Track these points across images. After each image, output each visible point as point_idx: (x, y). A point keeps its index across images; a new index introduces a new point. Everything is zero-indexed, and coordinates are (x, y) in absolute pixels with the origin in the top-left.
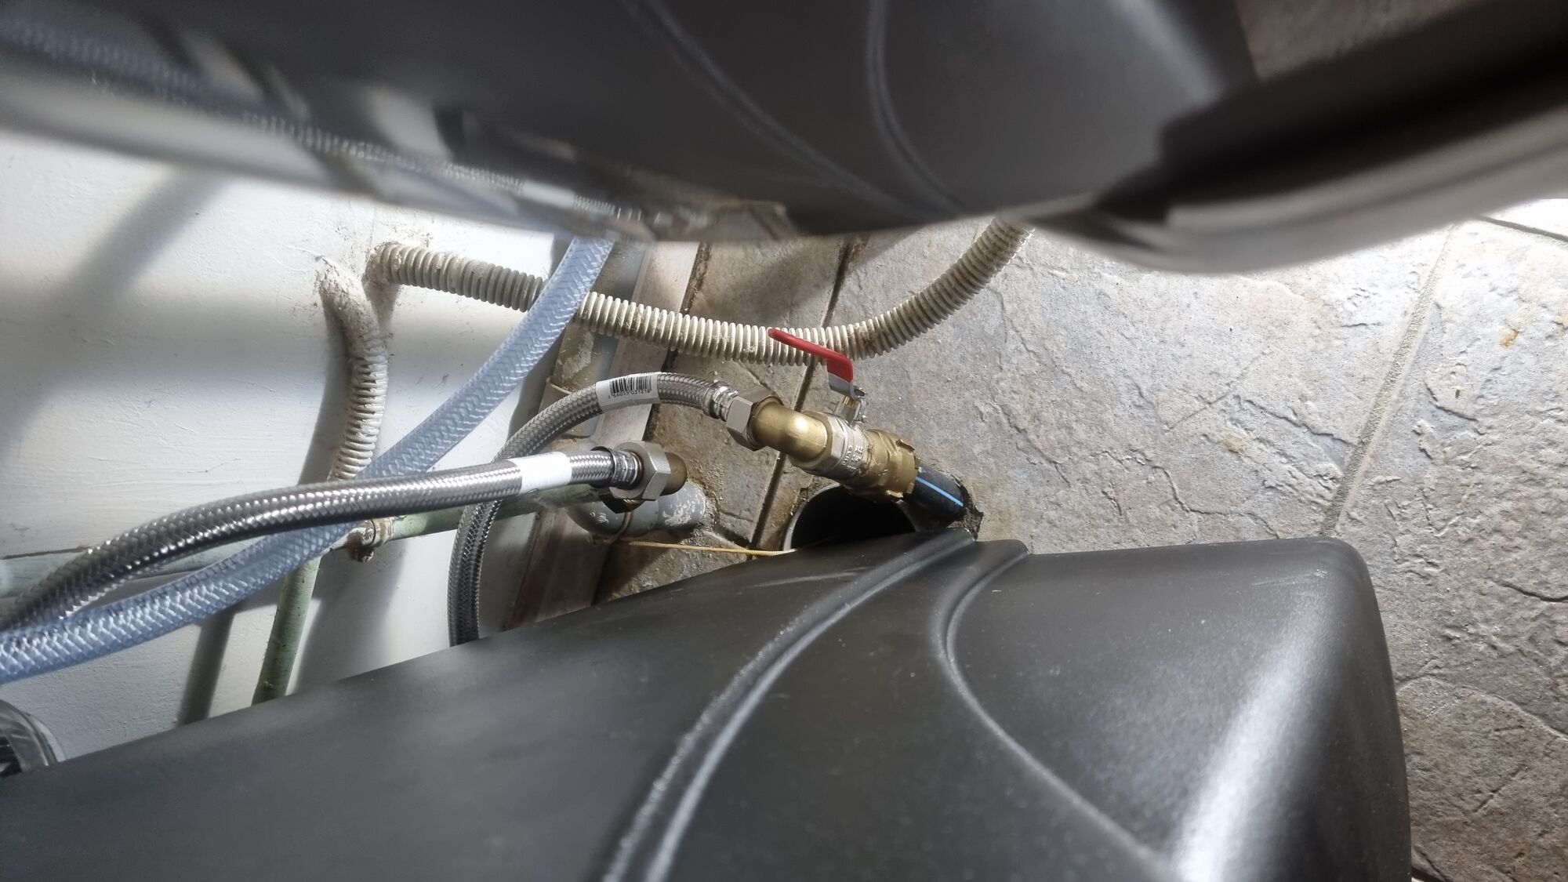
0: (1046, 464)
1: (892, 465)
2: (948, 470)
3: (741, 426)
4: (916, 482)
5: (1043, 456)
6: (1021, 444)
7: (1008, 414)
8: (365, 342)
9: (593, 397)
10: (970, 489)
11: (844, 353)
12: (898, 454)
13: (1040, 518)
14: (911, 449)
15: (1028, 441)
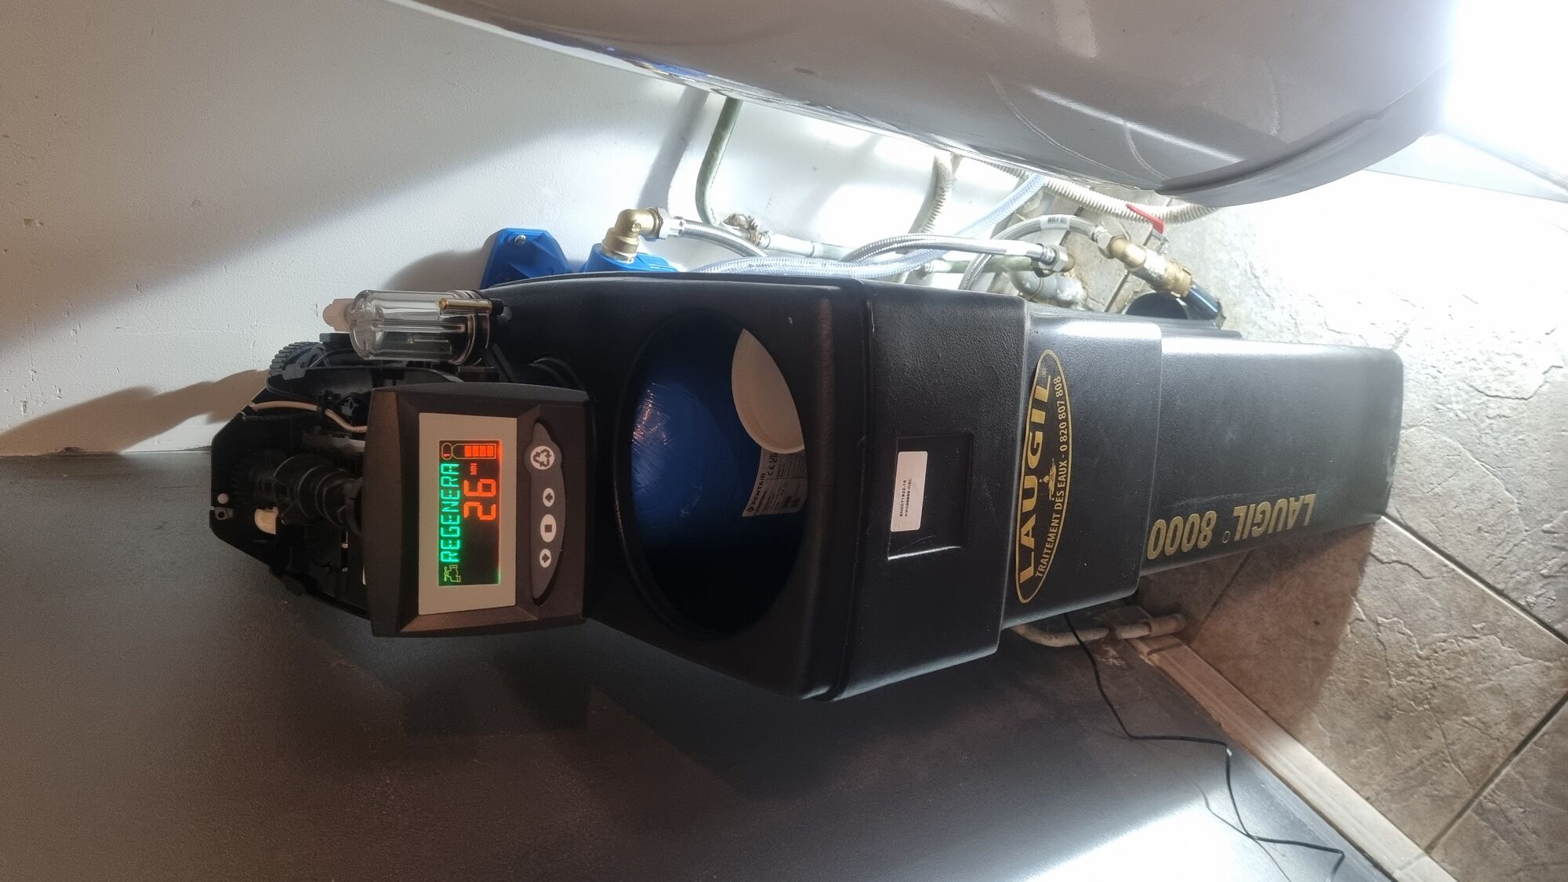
0: (1265, 296)
1: (1176, 280)
2: (1213, 293)
3: (1104, 246)
4: (1190, 292)
5: (1264, 292)
6: (1255, 284)
7: (1251, 267)
8: (945, 182)
9: (1038, 223)
10: (1223, 304)
11: (1163, 220)
12: (1182, 275)
13: (1255, 324)
14: (1190, 274)
15: (1259, 283)
